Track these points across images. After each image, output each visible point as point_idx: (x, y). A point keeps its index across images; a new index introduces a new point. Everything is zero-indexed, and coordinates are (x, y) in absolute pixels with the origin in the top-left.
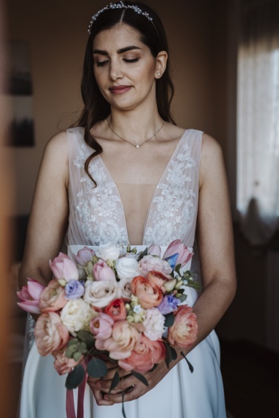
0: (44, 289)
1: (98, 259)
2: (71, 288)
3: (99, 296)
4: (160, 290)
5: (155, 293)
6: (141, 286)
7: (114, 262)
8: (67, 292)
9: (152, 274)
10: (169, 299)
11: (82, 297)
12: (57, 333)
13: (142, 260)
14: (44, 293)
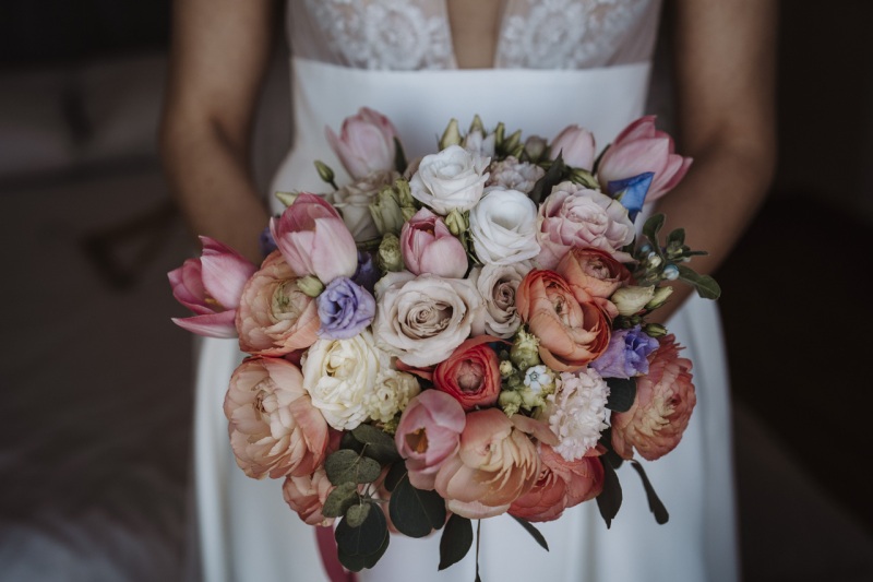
0: (250, 275)
1: (418, 205)
2: (337, 307)
3: (422, 330)
4: (604, 315)
5: (587, 327)
6: (545, 302)
7: (466, 215)
8: (325, 317)
9: (579, 257)
10: (628, 341)
11: (370, 328)
12: (295, 437)
13: (550, 202)
14: (250, 292)
